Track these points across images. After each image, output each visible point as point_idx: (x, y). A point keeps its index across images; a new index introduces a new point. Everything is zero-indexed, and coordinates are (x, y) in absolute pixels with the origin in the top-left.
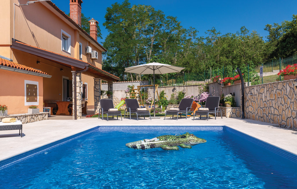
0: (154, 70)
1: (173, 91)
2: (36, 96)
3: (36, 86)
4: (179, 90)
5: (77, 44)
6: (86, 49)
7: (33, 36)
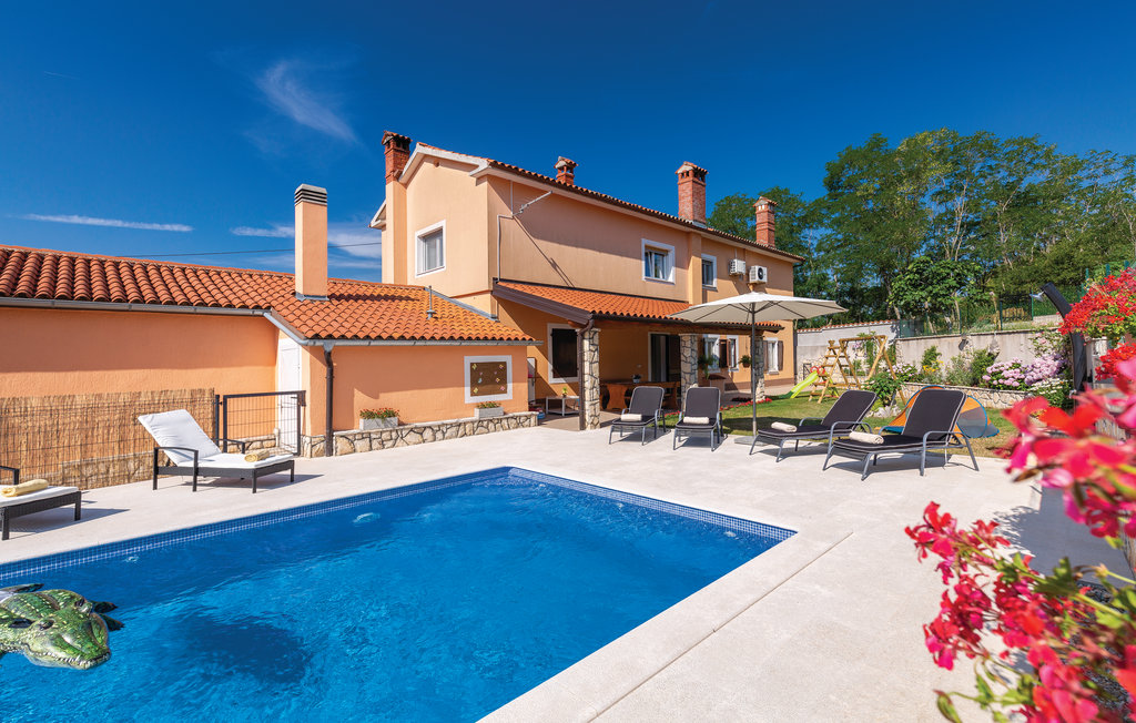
0: (754, 313)
1: (961, 347)
2: (504, 381)
3: (504, 363)
4: (978, 344)
5: (695, 263)
6: (730, 265)
7: (554, 265)
